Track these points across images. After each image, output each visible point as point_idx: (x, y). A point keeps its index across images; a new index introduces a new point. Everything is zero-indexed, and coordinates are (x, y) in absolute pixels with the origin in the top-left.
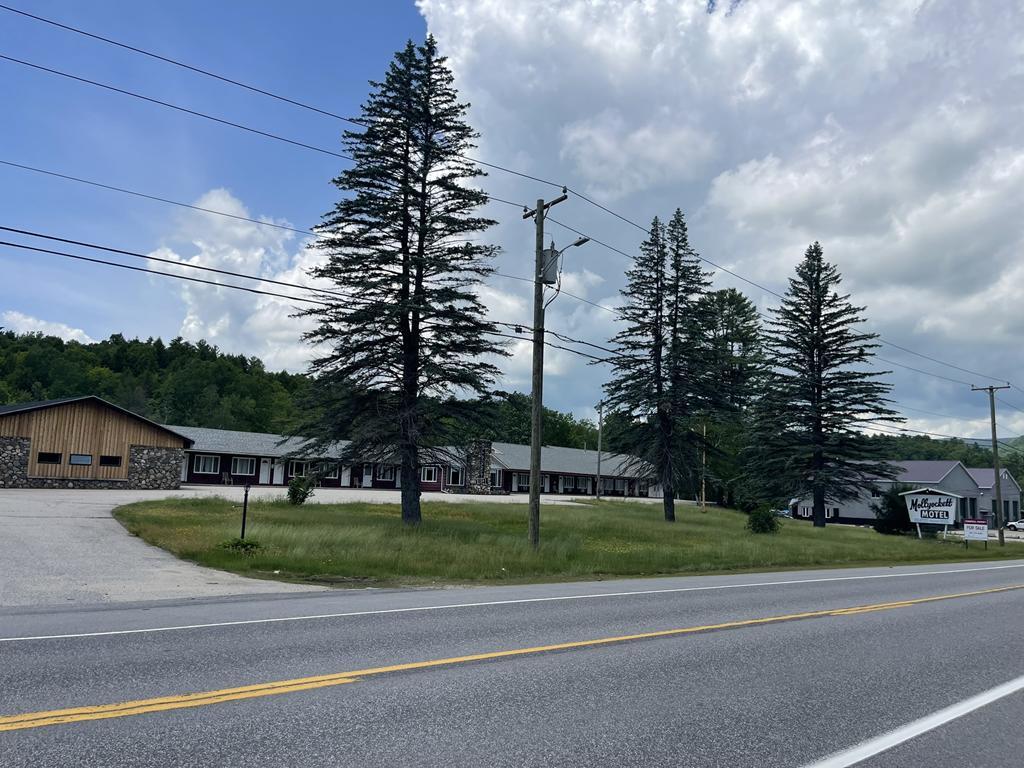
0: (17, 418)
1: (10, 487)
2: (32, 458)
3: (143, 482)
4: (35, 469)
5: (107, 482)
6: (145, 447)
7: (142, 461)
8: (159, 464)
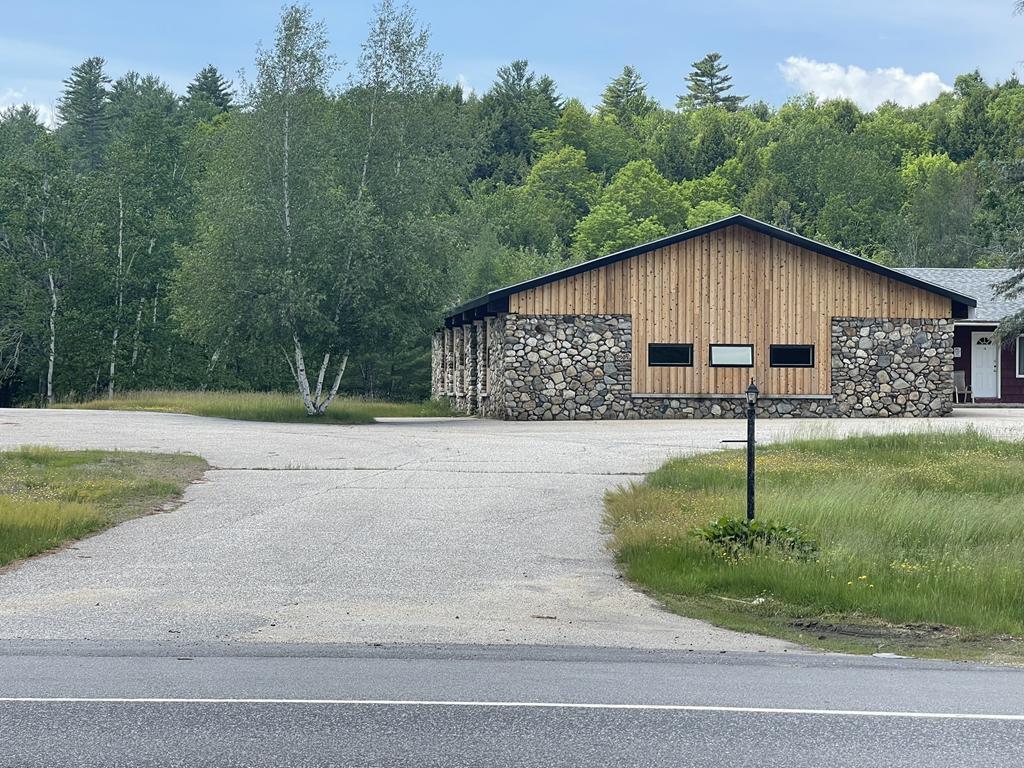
0: (602, 275)
1: (603, 418)
2: (639, 357)
3: (867, 401)
4: (647, 379)
5: (790, 401)
6: (861, 320)
7: (860, 353)
8: (897, 358)
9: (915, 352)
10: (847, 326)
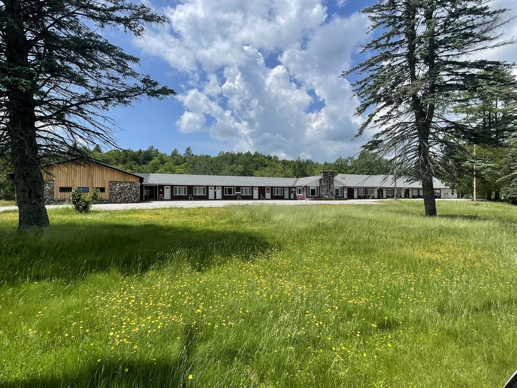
2: (56, 190)
4: (59, 195)
6: (117, 182)
7: (117, 189)
8: (126, 190)
9: (130, 189)
10: (113, 183)
